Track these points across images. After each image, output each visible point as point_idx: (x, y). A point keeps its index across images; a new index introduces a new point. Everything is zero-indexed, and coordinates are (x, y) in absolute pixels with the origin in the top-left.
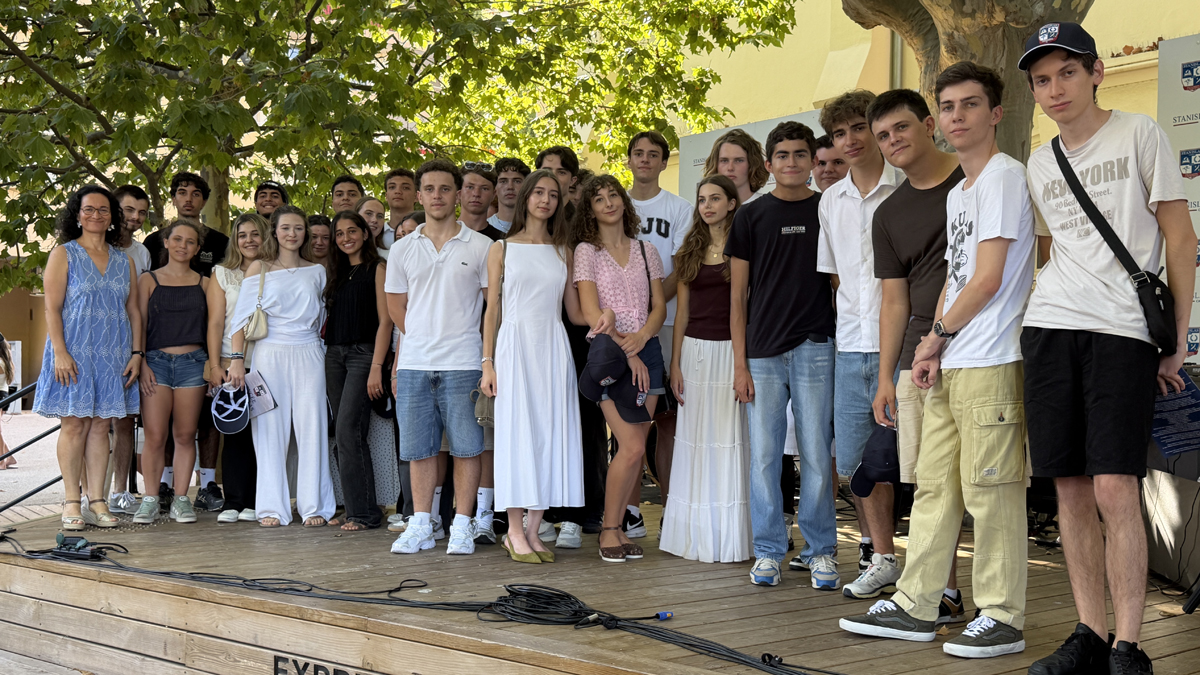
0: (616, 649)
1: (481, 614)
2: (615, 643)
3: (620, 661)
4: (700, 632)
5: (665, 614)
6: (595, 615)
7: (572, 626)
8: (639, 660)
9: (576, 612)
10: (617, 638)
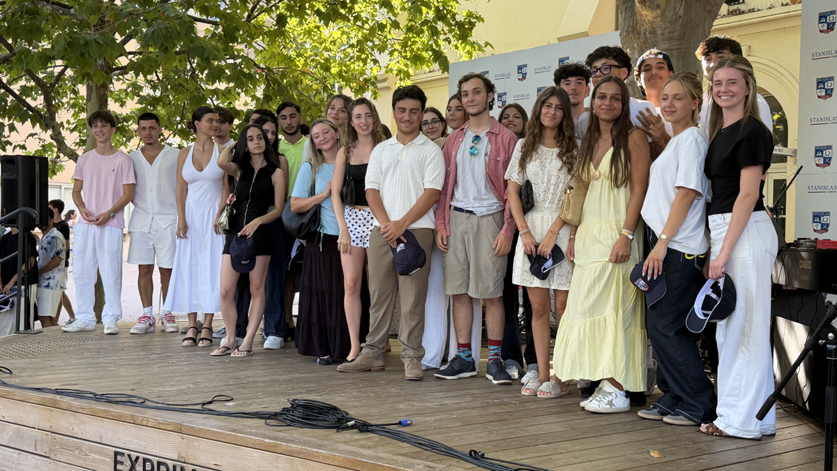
0: (363, 447)
1: (268, 421)
2: (363, 442)
3: (364, 455)
4: (429, 435)
5: (406, 421)
6: (353, 422)
7: (335, 430)
8: (378, 454)
9: (339, 420)
10: (365, 439)
